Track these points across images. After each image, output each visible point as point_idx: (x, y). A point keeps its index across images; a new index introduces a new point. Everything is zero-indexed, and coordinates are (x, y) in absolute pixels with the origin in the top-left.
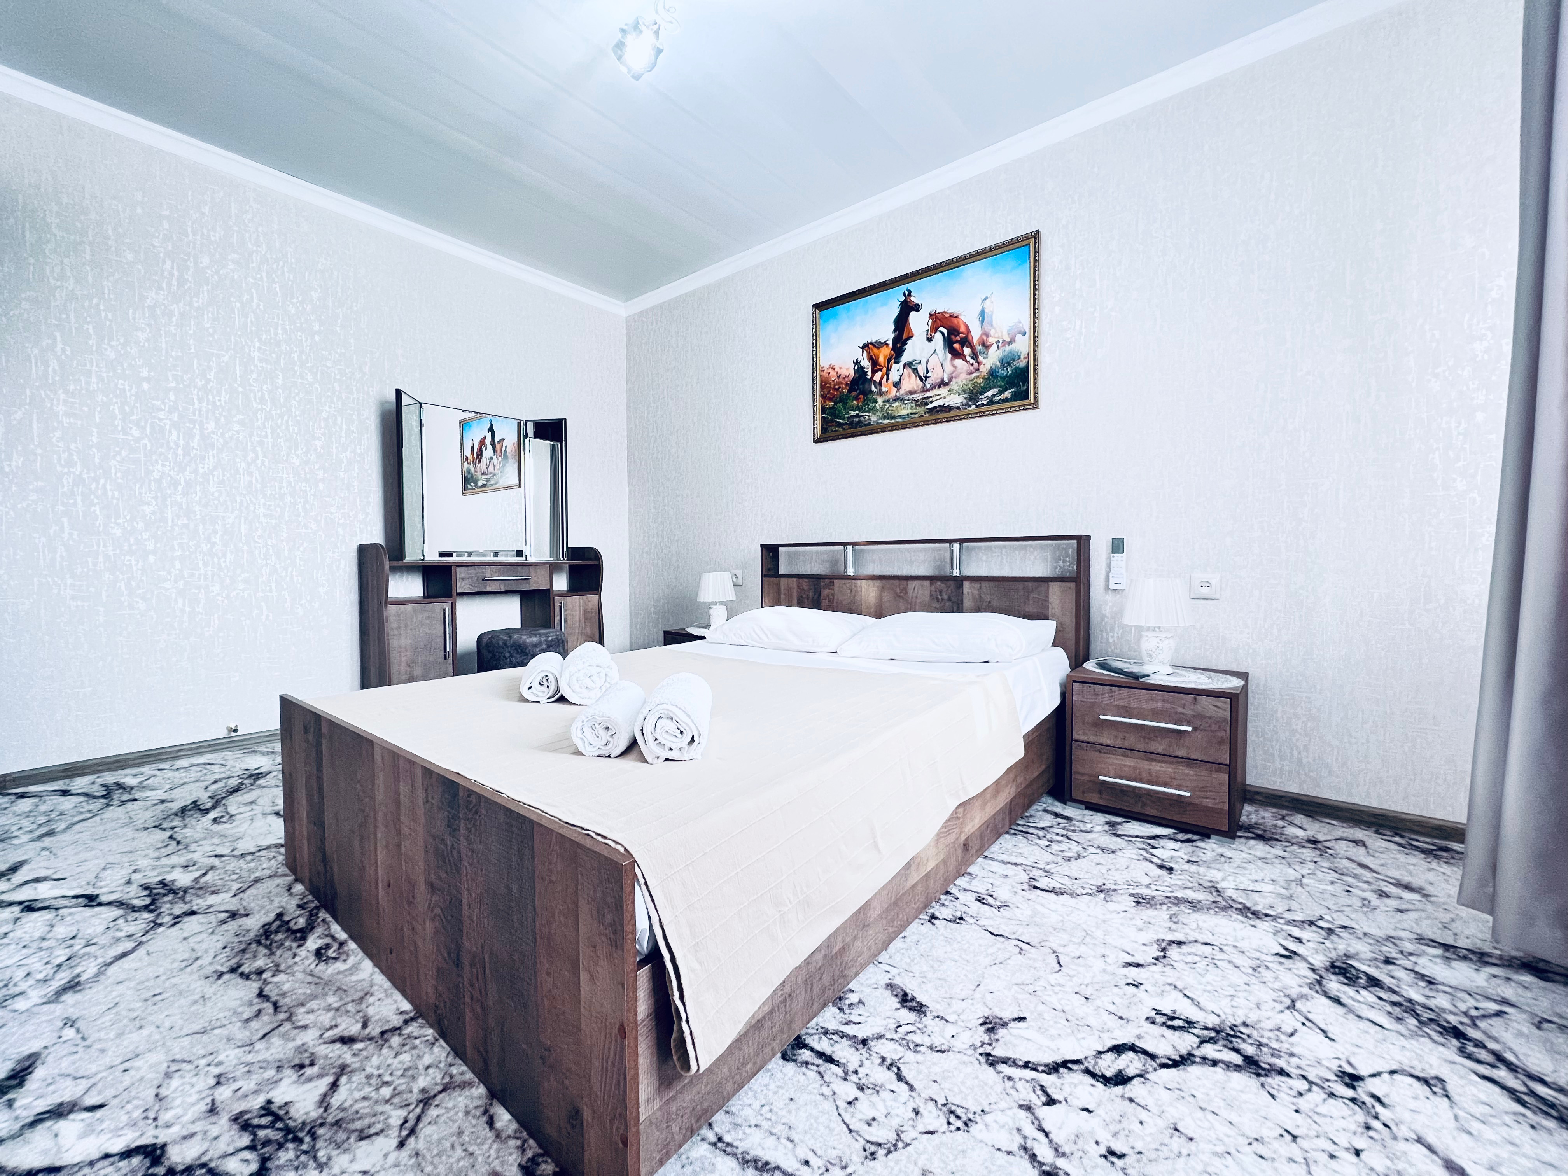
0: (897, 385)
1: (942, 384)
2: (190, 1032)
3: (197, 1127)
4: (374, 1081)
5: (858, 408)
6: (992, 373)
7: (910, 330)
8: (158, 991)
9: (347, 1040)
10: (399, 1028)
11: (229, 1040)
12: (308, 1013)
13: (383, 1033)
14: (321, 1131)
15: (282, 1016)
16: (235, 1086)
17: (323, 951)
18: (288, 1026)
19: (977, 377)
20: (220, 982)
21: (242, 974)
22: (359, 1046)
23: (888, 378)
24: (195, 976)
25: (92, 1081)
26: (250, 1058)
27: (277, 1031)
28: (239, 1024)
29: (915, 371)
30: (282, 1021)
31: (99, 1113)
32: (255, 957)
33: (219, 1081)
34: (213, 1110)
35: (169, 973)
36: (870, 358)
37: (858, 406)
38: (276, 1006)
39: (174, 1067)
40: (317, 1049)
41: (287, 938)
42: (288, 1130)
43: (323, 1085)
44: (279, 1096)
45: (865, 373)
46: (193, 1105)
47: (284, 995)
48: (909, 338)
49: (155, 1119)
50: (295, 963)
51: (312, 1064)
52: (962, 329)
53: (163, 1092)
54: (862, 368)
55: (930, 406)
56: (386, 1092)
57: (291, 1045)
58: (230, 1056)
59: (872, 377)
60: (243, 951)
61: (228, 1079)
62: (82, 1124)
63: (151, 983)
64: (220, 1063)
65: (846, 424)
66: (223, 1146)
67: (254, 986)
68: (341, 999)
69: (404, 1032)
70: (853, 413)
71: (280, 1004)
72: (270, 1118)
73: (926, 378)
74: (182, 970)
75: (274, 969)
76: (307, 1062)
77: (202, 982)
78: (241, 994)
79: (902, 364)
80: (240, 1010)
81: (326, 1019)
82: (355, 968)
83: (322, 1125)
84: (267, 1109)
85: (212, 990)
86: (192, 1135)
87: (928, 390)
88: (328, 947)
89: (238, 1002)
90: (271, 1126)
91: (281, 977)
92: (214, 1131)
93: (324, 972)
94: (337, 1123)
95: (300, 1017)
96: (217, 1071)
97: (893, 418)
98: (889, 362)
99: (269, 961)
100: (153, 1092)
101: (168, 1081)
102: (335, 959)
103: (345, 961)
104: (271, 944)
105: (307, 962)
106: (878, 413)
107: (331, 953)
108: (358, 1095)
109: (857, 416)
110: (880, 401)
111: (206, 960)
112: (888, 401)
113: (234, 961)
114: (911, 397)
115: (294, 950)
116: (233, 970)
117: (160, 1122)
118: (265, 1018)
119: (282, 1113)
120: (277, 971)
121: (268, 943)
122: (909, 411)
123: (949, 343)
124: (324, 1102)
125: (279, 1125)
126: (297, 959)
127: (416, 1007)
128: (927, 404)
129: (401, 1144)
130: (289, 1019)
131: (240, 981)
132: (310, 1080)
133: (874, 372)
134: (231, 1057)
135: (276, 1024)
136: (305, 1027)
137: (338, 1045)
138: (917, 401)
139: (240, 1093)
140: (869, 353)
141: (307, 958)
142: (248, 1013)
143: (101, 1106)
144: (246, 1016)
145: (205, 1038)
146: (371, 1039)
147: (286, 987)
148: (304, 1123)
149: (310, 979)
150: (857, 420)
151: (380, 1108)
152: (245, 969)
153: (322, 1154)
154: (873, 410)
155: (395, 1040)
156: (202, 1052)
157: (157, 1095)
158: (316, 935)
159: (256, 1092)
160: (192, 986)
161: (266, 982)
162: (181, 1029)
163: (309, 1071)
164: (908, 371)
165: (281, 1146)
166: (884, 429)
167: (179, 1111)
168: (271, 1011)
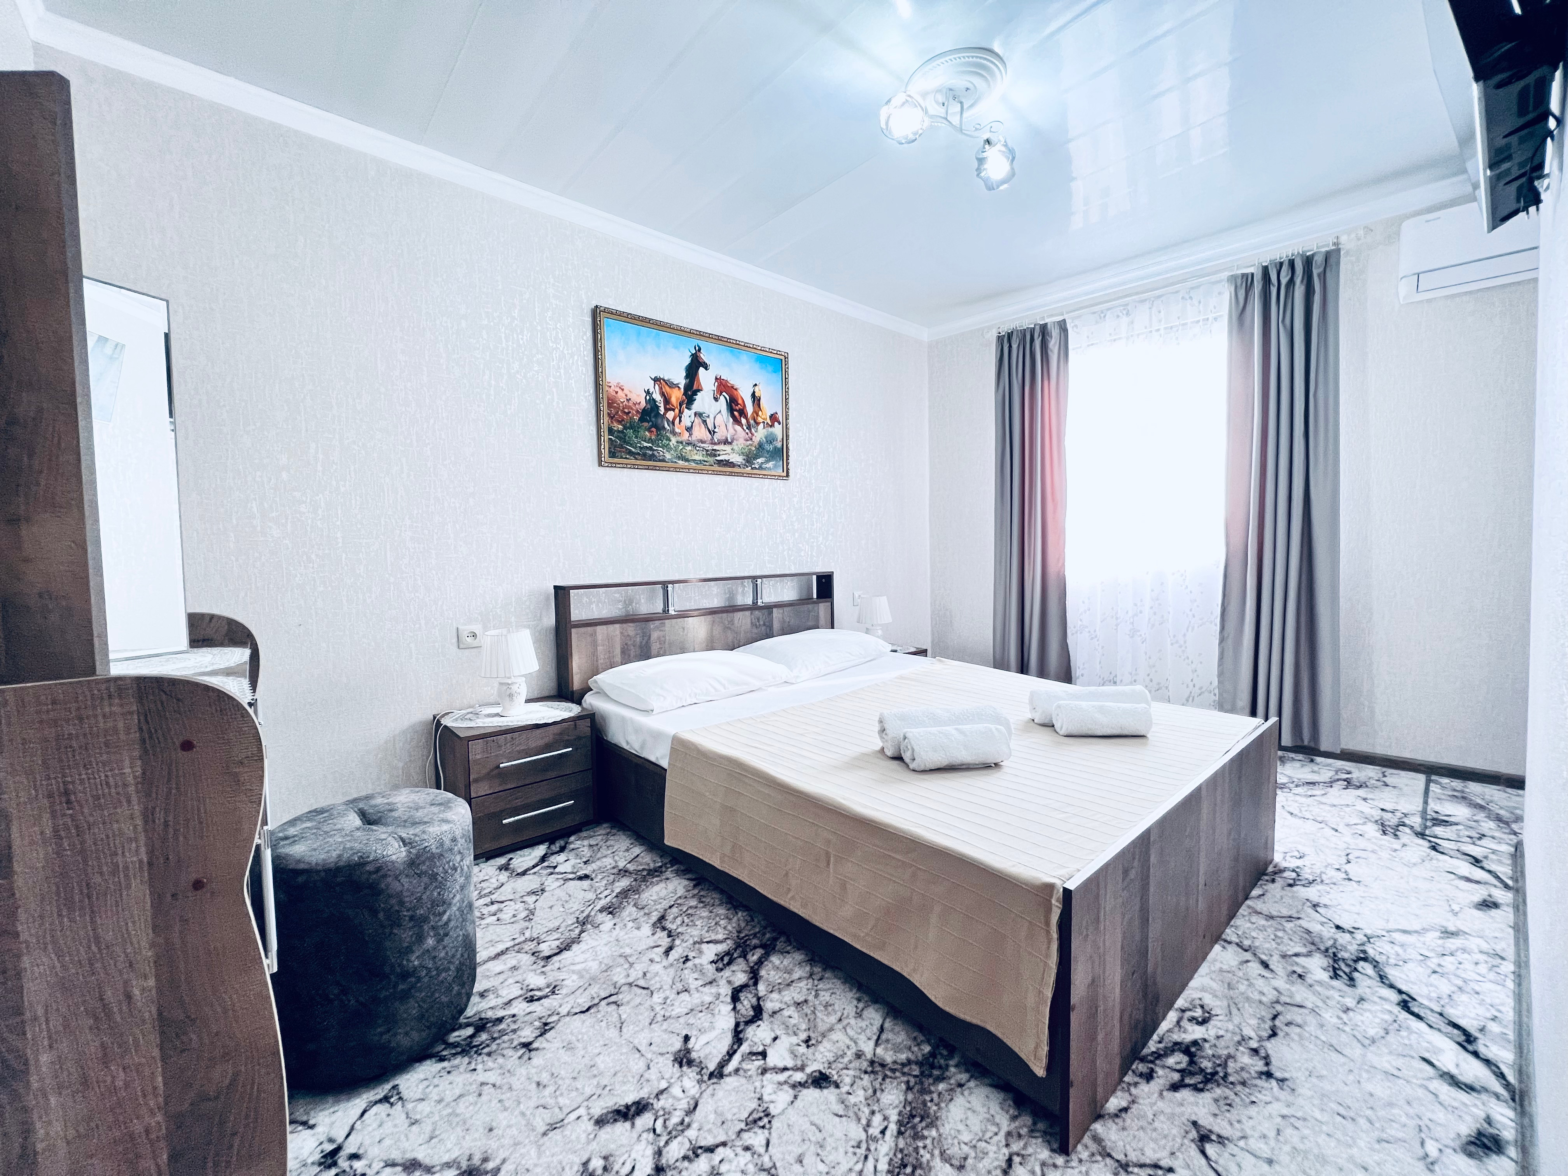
0: (689, 429)
1: (726, 442)
2: (1341, 1056)
3: (1376, 999)
4: (1279, 941)
5: (650, 440)
6: (760, 446)
7: (699, 384)
8: (1339, 1119)
9: (1265, 965)
10: (1237, 944)
11: (1322, 1026)
12: (1264, 994)
13: (1246, 951)
14: (1323, 948)
15: (1279, 1008)
16: (1340, 999)
17: (1200, 1019)
18: (1283, 999)
19: (751, 445)
20: (1286, 1075)
21: (1267, 1064)
22: (1264, 957)
23: (680, 421)
24: (1300, 1101)
25: (1424, 1082)
26: (1320, 1004)
27: (1292, 1002)
28: (1307, 1028)
29: (705, 422)
30: (1282, 1005)
31: (1427, 1055)
32: (1242, 1069)
33: (1347, 1010)
34: (1361, 1000)
35: (1317, 1129)
36: (663, 394)
37: (650, 439)
38: (1275, 1017)
39: (1367, 1042)
40: (1282, 974)
41: (1203, 1057)
42: (1335, 961)
43: (1300, 960)
44: (1324, 976)
45: (658, 407)
46: (1369, 1010)
47: (1262, 1019)
48: (699, 390)
49: (1395, 1021)
50: (1227, 1031)
51: (1294, 972)
52: (740, 401)
53: (1382, 1033)
54: (654, 400)
55: (718, 458)
56: (1280, 934)
57: (1293, 989)
58: (1329, 1016)
59: (665, 414)
60: (1244, 1083)
61: (1342, 1006)
62: (1440, 1058)
63: (1339, 1135)
64: (1339, 1018)
65: (638, 454)
66: (1369, 982)
67: (1271, 1047)
68: (1238, 982)
69: (1237, 941)
70: (646, 444)
71: (1271, 1016)
72: (1338, 972)
73: (714, 432)
74: (1305, 1119)
75: (1243, 1043)
76: (1295, 976)
77: (1300, 1090)
78: (1285, 1049)
79: (693, 411)
80: (1296, 1038)
81: (1260, 983)
82: (1203, 989)
83: (1319, 949)
84: (1336, 976)
85: (1299, 1074)
86: (1380, 997)
87: (715, 444)
88: (1192, 1019)
89: (1292, 1044)
90: (1340, 969)
91: (1248, 1032)
92: (1368, 990)
93: (1221, 1007)
94: (1313, 944)
95: (1270, 997)
96: (1344, 1016)
97: (687, 460)
98: (681, 405)
99: (1239, 1054)
100: (1388, 1038)
101: (1376, 1037)
102: (1202, 1007)
103: (1200, 999)
104: (1219, 1065)
105: (1219, 1024)
106: (672, 452)
107: (1198, 1013)
108: (1292, 944)
109: (651, 449)
110: (674, 440)
111: (1277, 1108)
112: (681, 443)
113: (1258, 1082)
114: (702, 445)
115: (1213, 1041)
116: (1269, 1075)
117: (1394, 1017)
118: (1289, 1017)
119: (1331, 969)
120: (1244, 1039)
121: (1219, 1069)
122: (701, 458)
123: (731, 410)
124: (1309, 954)
125: (1336, 966)
126: (1221, 1033)
127: (1216, 942)
128: (715, 456)
129: (1299, 918)
130: (1278, 1002)
131: (1274, 1060)
132: (1303, 967)
133: (667, 410)
134: (1330, 1014)
135: (1289, 1007)
136: (1275, 989)
137: (1271, 967)
138: (707, 451)
139: (1341, 994)
140: (661, 388)
141: (1215, 1026)
142: (1294, 1030)
143: (1425, 1060)
144: (1298, 1030)
145: (1334, 1042)
146: (1255, 954)
147: (1254, 1022)
148: (1326, 956)
149: (1234, 1011)
150: (651, 453)
151: (1290, 932)
152: (1260, 1066)
153: (1331, 943)
154: (667, 447)
155: (1247, 943)
156: (1343, 1035)
157: (1387, 1033)
158: (1183, 1036)
159: (1333, 988)
160: (1309, 1093)
161: (1261, 1040)
162: (1344, 1064)
163: (1299, 970)
164: (698, 421)
165: (1344, 960)
166: (677, 470)
167: (1380, 1015)
168: (1280, 1017)
